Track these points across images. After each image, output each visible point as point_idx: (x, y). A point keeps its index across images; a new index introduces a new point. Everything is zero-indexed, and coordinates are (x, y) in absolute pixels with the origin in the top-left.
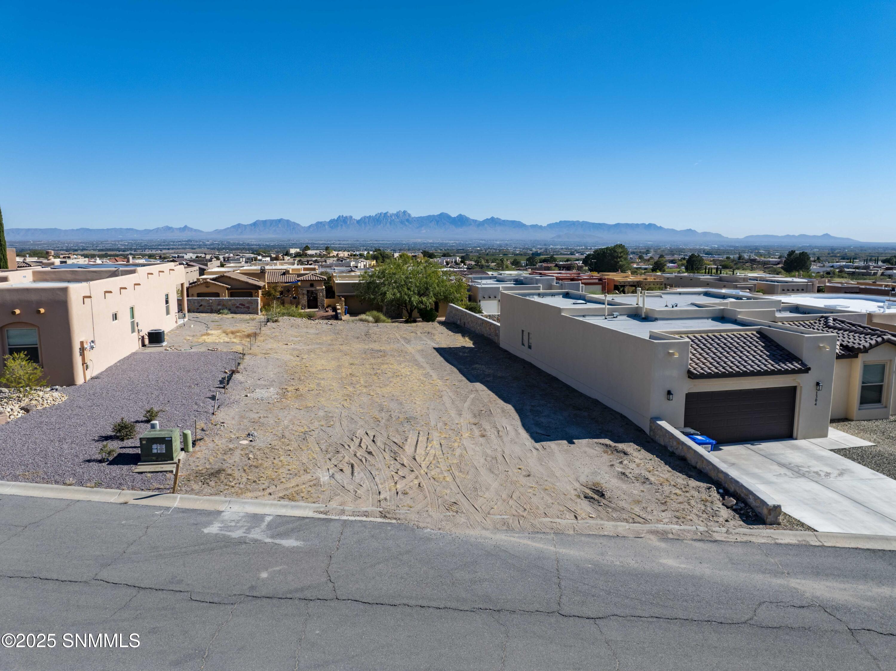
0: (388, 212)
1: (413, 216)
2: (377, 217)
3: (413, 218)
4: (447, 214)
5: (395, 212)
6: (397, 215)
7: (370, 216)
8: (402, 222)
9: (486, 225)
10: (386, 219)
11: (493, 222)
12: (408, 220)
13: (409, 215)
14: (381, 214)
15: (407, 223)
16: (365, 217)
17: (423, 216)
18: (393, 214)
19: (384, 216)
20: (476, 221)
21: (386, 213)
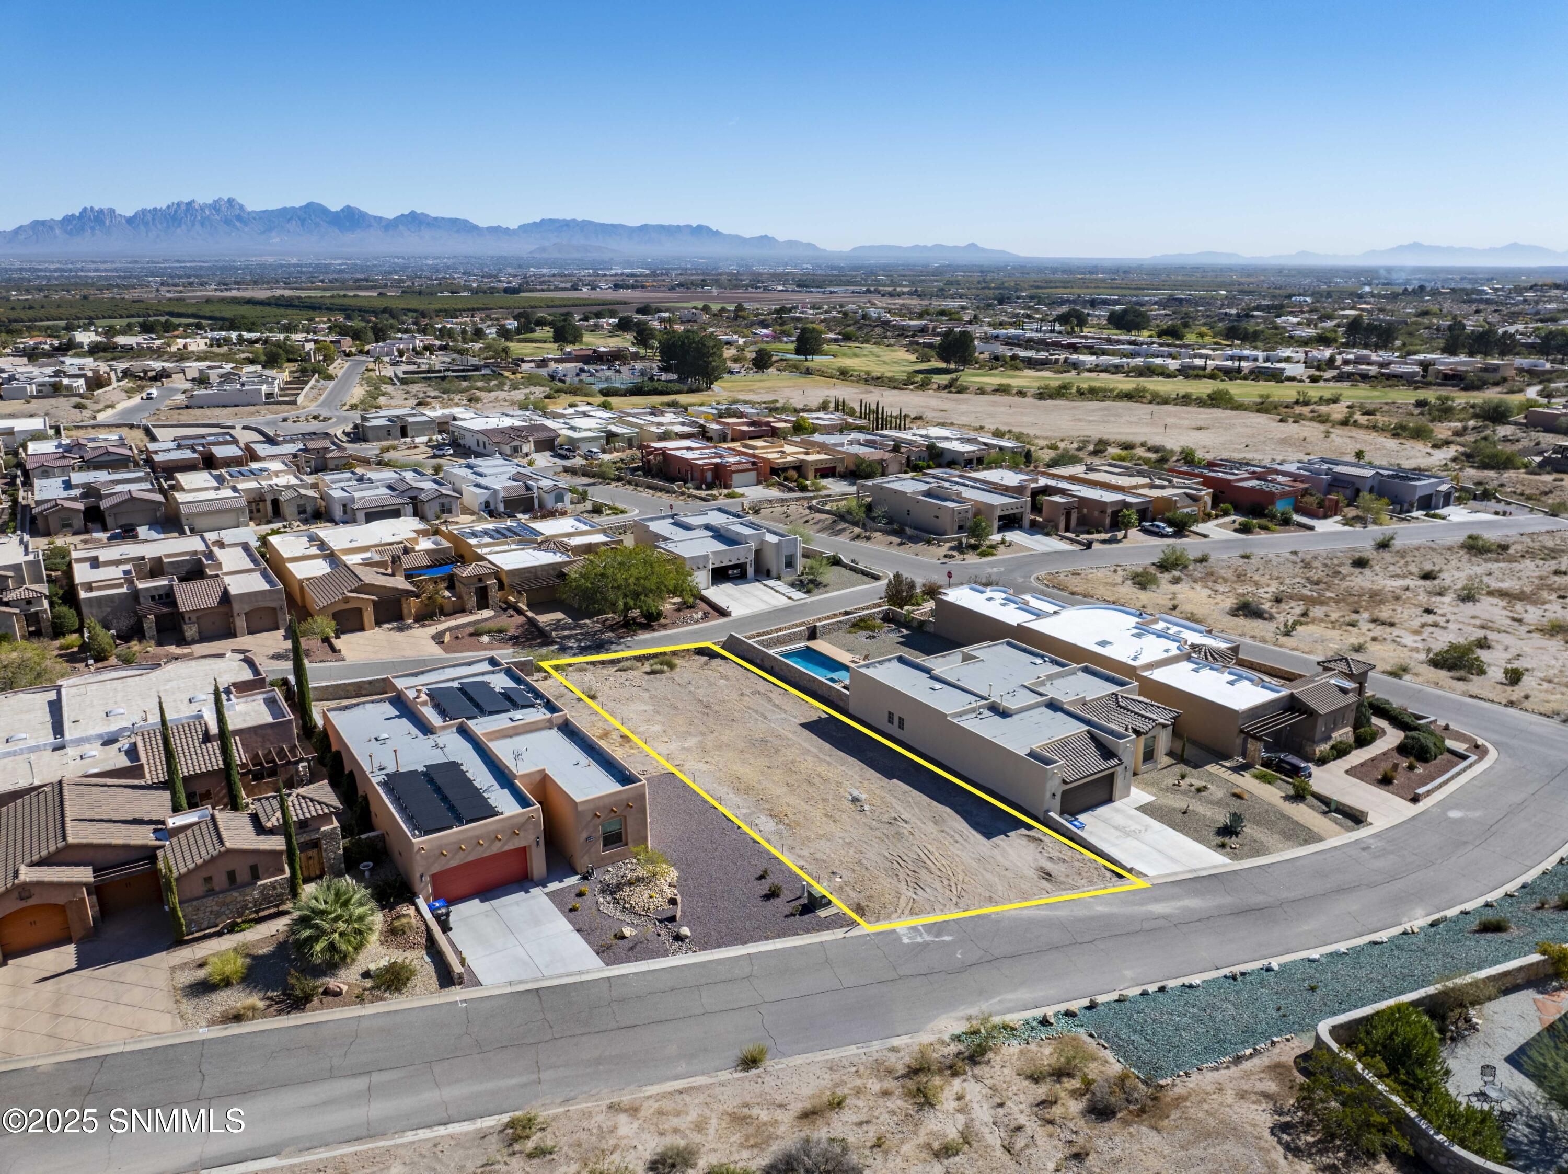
0: (193, 201)
1: (249, 208)
2: (172, 211)
3: (249, 213)
4: (319, 205)
5: (210, 201)
6: (215, 206)
7: (155, 209)
8: (227, 222)
9: (401, 227)
10: (192, 215)
11: (414, 220)
12: (239, 218)
13: (242, 207)
14: (178, 204)
15: (238, 224)
16: (144, 211)
17: (270, 208)
18: (205, 205)
19: (187, 210)
20: (381, 218)
21: (189, 204)
